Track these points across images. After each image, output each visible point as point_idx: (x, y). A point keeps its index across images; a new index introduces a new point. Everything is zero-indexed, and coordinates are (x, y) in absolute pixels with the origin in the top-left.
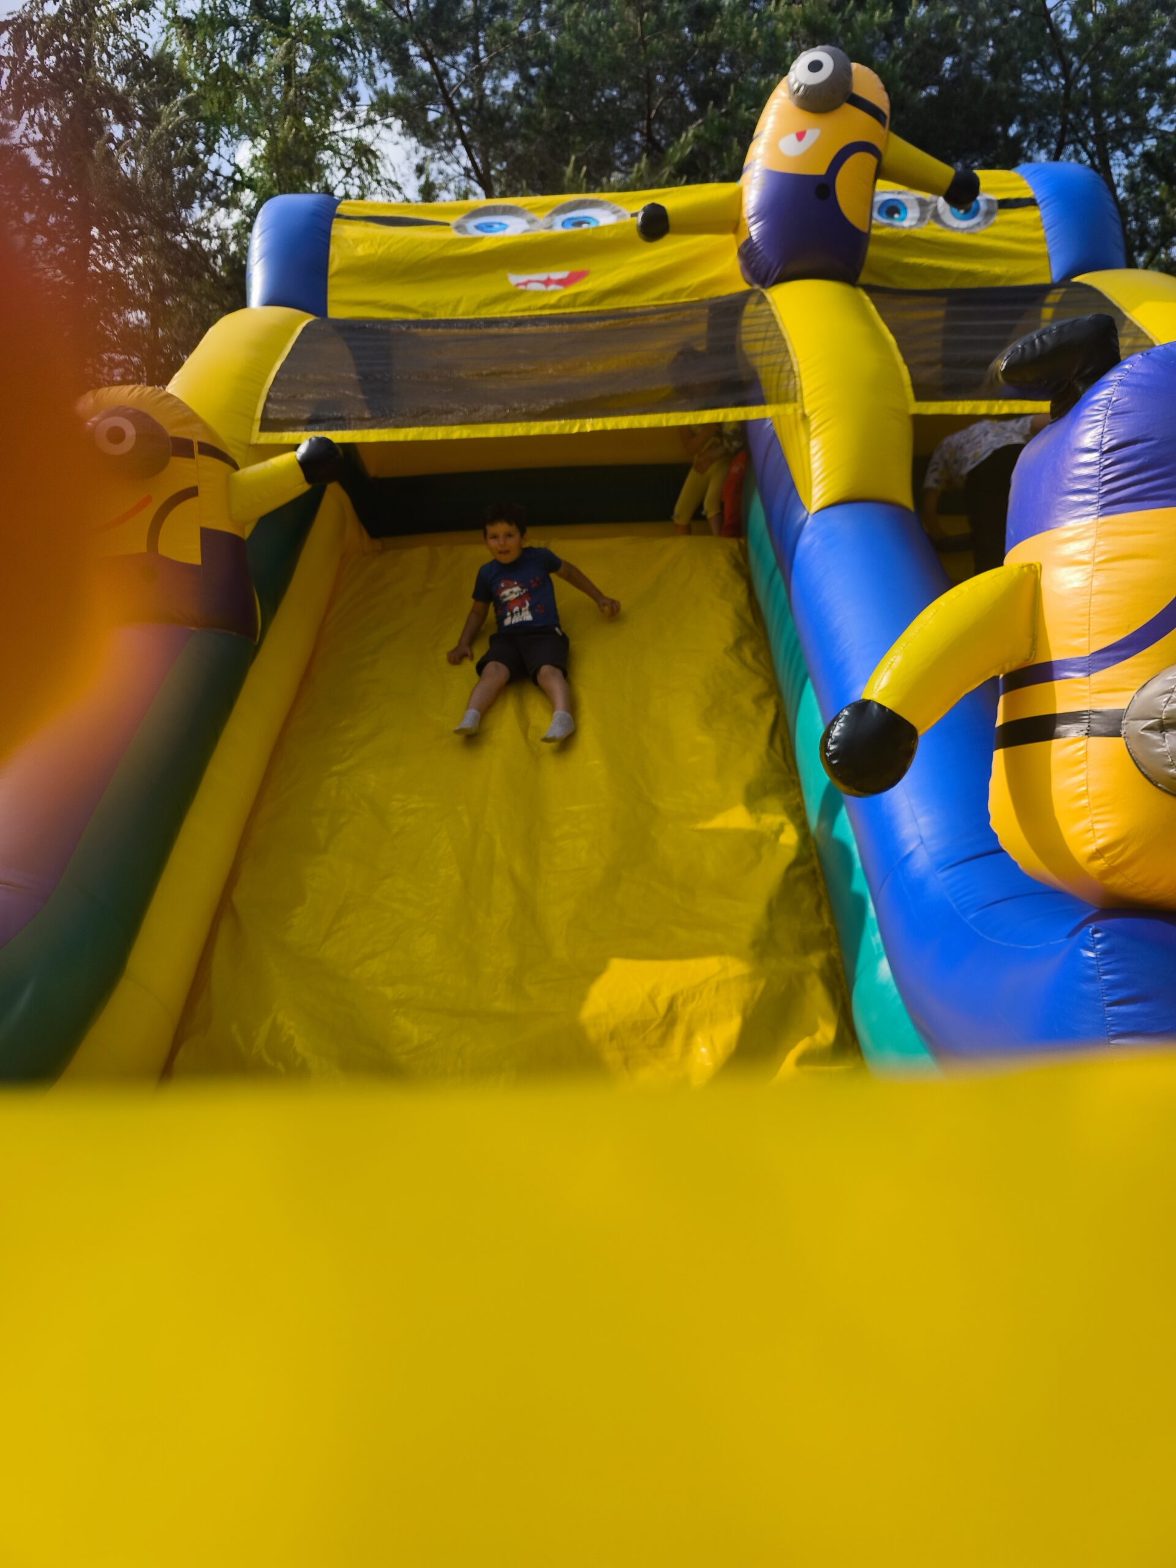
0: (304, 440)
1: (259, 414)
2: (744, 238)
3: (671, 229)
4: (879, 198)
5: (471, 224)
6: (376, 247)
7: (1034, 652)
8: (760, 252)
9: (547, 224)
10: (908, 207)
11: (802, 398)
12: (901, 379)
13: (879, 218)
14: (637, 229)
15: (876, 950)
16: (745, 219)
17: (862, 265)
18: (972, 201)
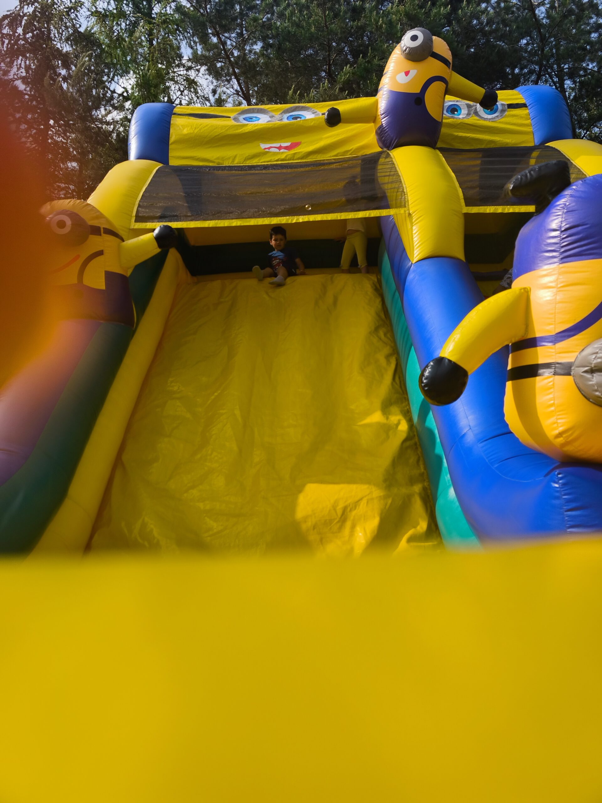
0: (158, 227)
1: (134, 214)
2: (378, 126)
3: (342, 120)
4: (447, 104)
5: (241, 118)
6: (194, 129)
7: (527, 333)
8: (387, 132)
9: (280, 118)
10: (461, 108)
11: (408, 205)
12: (458, 196)
13: (447, 114)
14: (325, 121)
15: (447, 483)
16: (379, 115)
17: (438, 138)
18: (494, 105)
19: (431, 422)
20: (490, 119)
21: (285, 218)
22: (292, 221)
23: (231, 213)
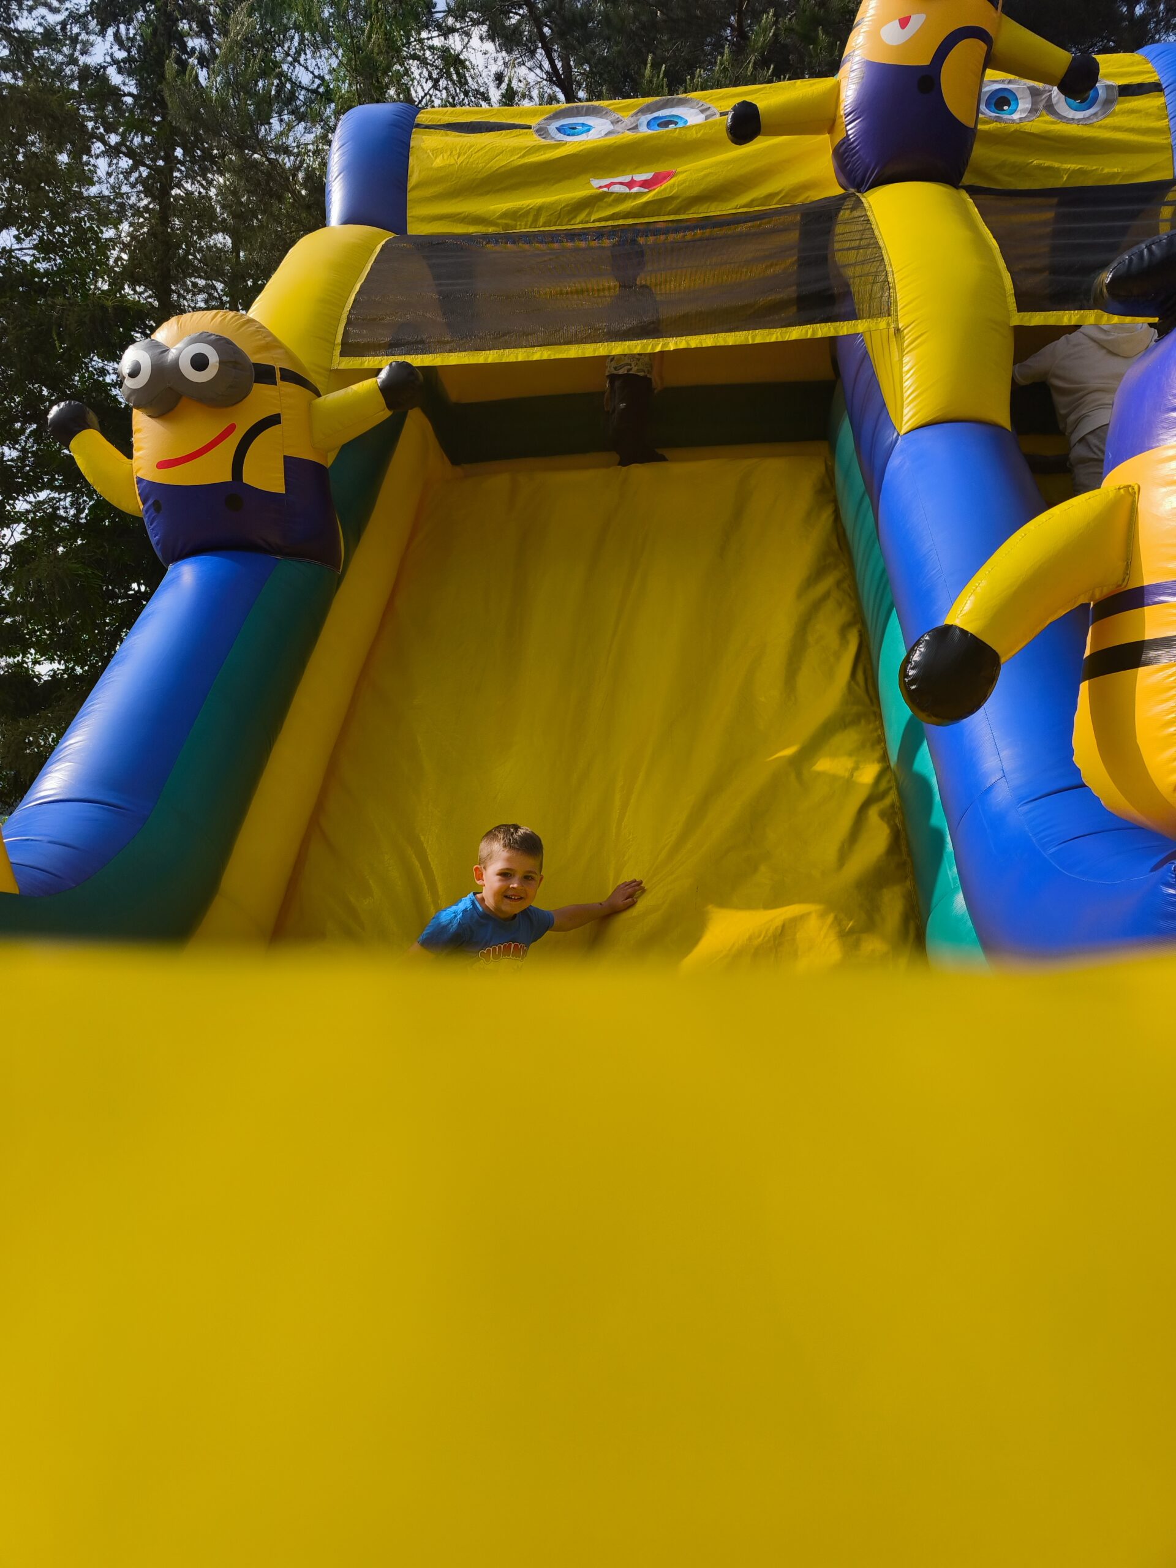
1: (339, 339)
2: (838, 139)
3: (762, 130)
4: (988, 89)
5: (553, 127)
6: (456, 157)
7: (1127, 577)
8: (857, 152)
9: (632, 124)
10: (1018, 97)
11: (897, 312)
12: (1003, 288)
13: (987, 111)
14: (727, 131)
15: (952, 884)
16: (842, 116)
17: (965, 163)
18: (1091, 89)
19: (925, 762)
20: (1079, 120)
21: (639, 341)
22: (653, 348)
23: (531, 334)
